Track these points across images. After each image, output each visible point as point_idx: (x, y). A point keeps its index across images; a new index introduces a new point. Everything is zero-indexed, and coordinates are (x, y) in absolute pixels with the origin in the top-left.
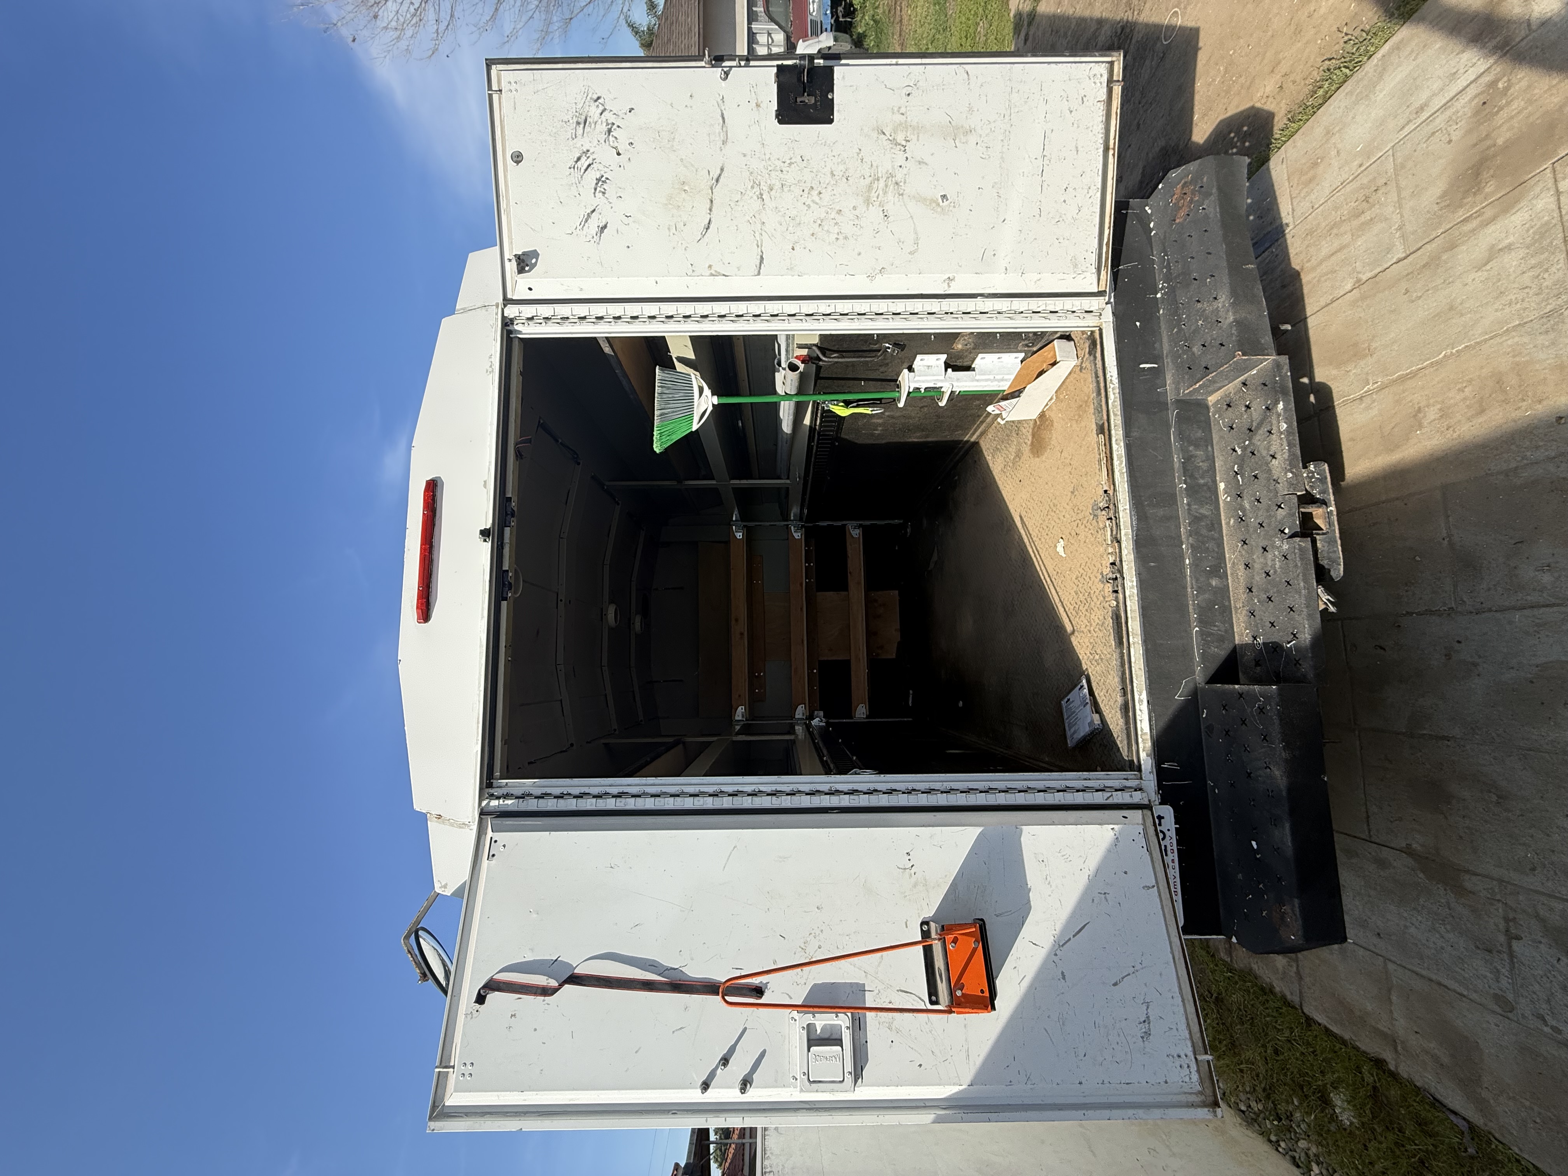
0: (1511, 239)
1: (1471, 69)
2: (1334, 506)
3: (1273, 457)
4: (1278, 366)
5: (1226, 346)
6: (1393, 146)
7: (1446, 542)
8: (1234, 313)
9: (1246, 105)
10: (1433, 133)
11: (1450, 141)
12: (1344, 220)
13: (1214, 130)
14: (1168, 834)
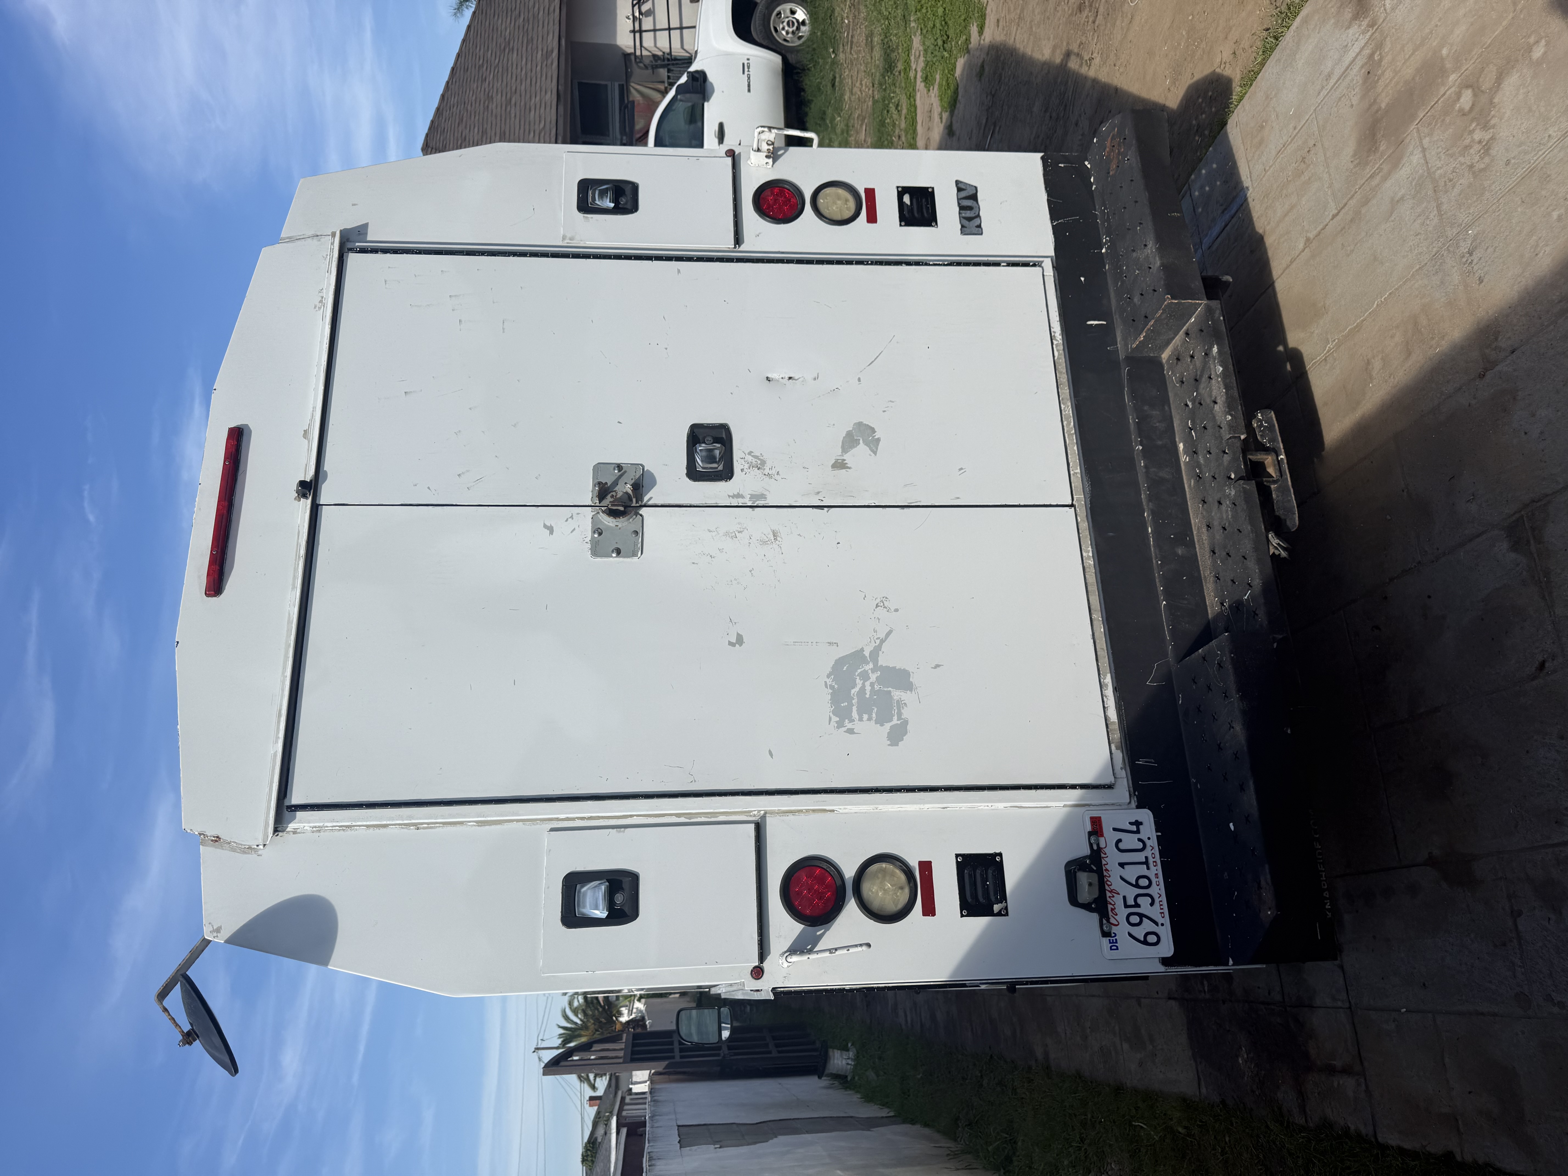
0: (1403, 191)
1: (1357, 43)
2: (1284, 454)
3: (1215, 402)
4: (1209, 310)
5: (1158, 291)
6: (1315, 109)
7: (1405, 493)
8: (1161, 258)
9: (1207, 71)
10: (1340, 99)
11: (1352, 106)
12: (1290, 181)
13: (1184, 96)
14: (1148, 843)
